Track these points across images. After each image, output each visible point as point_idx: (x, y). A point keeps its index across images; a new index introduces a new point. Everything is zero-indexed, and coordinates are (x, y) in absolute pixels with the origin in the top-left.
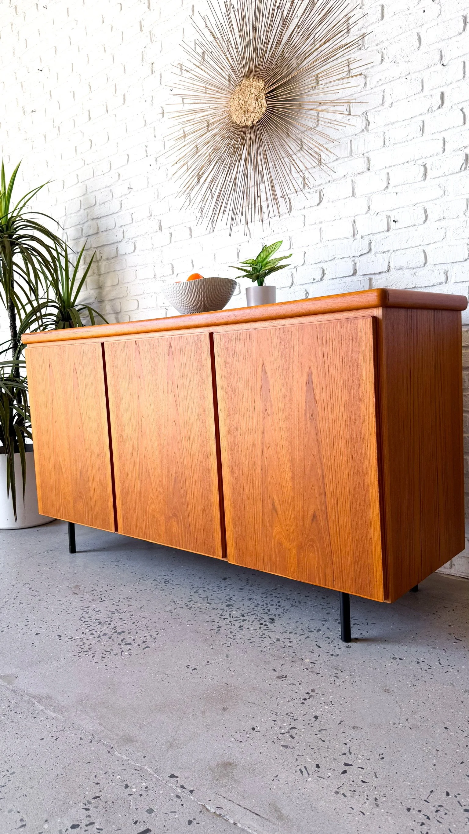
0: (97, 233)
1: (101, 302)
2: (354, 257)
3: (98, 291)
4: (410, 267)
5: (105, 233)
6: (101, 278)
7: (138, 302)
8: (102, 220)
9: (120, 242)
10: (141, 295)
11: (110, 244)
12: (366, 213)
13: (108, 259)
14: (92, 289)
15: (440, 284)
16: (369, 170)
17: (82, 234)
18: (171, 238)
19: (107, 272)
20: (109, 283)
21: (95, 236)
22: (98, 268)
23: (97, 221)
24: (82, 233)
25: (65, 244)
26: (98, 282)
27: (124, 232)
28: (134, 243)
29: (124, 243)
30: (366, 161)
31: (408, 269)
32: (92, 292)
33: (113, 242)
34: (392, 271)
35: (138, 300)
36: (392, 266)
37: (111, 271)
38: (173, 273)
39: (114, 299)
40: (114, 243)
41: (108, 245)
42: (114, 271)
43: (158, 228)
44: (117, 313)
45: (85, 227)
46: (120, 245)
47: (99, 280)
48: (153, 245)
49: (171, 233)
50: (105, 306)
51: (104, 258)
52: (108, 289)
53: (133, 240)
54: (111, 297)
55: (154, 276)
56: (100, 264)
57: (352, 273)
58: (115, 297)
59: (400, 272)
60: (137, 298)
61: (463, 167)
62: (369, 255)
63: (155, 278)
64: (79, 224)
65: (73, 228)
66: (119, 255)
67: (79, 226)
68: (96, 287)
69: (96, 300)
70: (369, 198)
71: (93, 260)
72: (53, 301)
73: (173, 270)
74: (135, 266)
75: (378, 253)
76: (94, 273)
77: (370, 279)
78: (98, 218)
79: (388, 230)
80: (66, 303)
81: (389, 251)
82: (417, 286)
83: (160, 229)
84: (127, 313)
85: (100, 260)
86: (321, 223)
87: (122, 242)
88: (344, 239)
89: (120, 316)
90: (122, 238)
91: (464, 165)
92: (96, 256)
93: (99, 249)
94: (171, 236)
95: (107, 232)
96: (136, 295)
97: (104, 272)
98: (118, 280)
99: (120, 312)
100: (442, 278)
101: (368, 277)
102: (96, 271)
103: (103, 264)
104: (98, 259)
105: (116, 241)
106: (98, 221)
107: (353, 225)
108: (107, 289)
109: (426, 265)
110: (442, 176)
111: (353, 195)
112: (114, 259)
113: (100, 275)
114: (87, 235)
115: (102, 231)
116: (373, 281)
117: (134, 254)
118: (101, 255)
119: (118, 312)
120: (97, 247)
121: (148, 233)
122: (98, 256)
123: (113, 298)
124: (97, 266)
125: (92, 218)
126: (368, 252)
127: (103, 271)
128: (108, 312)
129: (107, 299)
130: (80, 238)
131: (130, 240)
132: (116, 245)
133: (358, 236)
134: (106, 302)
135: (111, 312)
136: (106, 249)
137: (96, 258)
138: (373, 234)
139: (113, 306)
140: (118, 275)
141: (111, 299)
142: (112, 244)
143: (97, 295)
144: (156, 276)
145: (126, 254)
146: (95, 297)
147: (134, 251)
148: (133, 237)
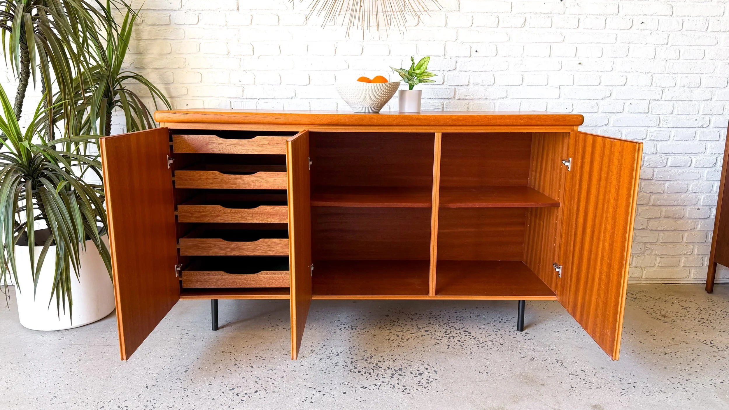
2: (443, 71)
4: (484, 84)
6: (142, 43)
7: (202, 75)
9: (175, 10)
10: (206, 69)
12: (455, 41)
13: (153, 25)
15: (503, 98)
16: (459, 10)
28: (198, 16)
30: (458, 4)
31: (482, 85)
33: (165, 8)
34: (471, 86)
36: (472, 81)
38: (253, 55)
41: (155, 10)
46: (174, 14)
49: (252, 16)
50: (148, 73)
53: (197, 12)
54: (157, 65)
57: (441, 83)
58: (164, 67)
59: (476, 87)
60: (201, 71)
61: (523, 26)
62: (455, 71)
63: (228, 54)
66: (173, 23)
69: (132, 66)
70: (457, 31)
73: (253, 50)
74: (199, 39)
75: (462, 71)
77: (455, 89)
79: (470, 57)
81: (470, 71)
82: (487, 98)
84: (185, 85)
86: (418, 40)
87: (179, 11)
88: (437, 56)
89: (171, 87)
90: (180, 7)
91: (524, 24)
94: (252, 19)
96: (199, 68)
98: (170, 49)
100: (505, 95)
101: (453, 87)
105: (170, 9)
107: (444, 47)
109: (494, 85)
110: (510, 28)
111: (446, 26)
116: (457, 90)
117: (196, 26)
121: (220, 10)
123: (161, 67)
126: (455, 69)
131: (192, 12)
132: (169, 12)
133: (446, 56)
134: (149, 70)
138: (459, 57)
139: (161, 75)
140: (171, 44)
141: (158, 67)
142: (162, 10)
143: (134, 61)
144: (229, 53)
145: (184, 24)
146: (130, 62)
147: (197, 24)
148: (197, 9)
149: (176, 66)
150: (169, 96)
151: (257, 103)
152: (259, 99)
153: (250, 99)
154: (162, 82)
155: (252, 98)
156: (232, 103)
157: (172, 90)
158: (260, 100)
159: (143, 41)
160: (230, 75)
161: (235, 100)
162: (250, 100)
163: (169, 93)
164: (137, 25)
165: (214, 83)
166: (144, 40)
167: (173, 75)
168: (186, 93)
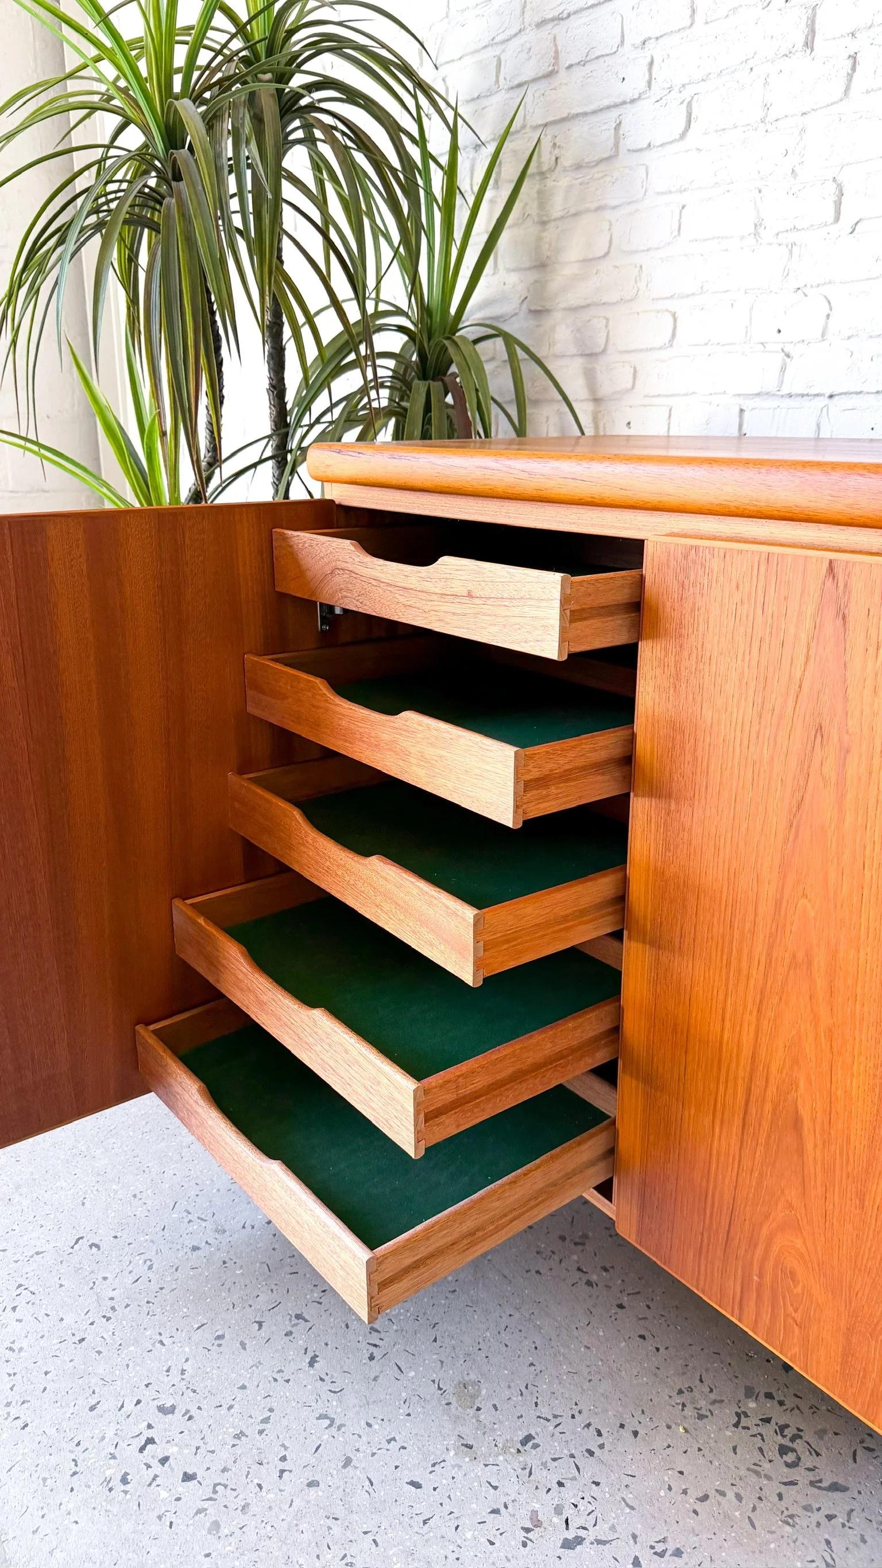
0: (550, 74)
1: (538, 313)
3: (532, 276)
5: (579, 73)
6: (550, 234)
7: (675, 320)
8: (574, 22)
9: (633, 101)
10: (688, 296)
11: (595, 112)
13: (578, 167)
14: (514, 270)
17: (497, 81)
18: (850, 77)
19: (573, 211)
20: (573, 252)
21: (542, 85)
22: (543, 198)
23: (555, 31)
24: (497, 76)
25: (455, 110)
26: (538, 249)
27: (651, 64)
28: (689, 105)
29: (645, 106)
32: (513, 278)
33: (606, 102)
35: (674, 315)
37: (588, 211)
38: (837, 219)
39: (588, 306)
40: (608, 107)
41: (585, 114)
42: (599, 209)
43: (800, 40)
44: (592, 356)
45: (510, 53)
46: (631, 115)
47: (540, 239)
48: (767, 107)
49: (854, 58)
50: (553, 328)
51: (567, 161)
52: (568, 271)
53: (687, 94)
54: (573, 298)
55: (752, 230)
56: (550, 183)
58: (589, 301)
60: (672, 305)
63: (756, 234)
64: (492, 44)
65: (469, 60)
66: (622, 150)
67: (491, 53)
68: (527, 264)
69: (525, 306)
71: (530, 171)
72: (399, 312)
73: (838, 204)
74: (681, 191)
76: (525, 217)
78: (558, 19)
80: (437, 318)
83: (809, 44)
85: (552, 170)
87: (641, 103)
90: (642, 85)
92: (539, 156)
93: (550, 131)
94: (854, 69)
95: (588, 67)
96: (672, 297)
97: (559, 214)
98: (608, 238)
99: (604, 351)
102: (533, 210)
103: (561, 183)
104: (545, 169)
105: (619, 101)
106: (560, 30)
108: (567, 269)
112: (600, 168)
113: (543, 223)
114: (516, 82)
115: (570, 67)
117: (683, 144)
118: (556, 152)
119: (598, 350)
120: (546, 125)
121: (751, 64)
122: (546, 156)
123: (583, 303)
124: (539, 192)
125: (537, 19)
127: (557, 208)
128: (558, 348)
129: (562, 306)
130: (490, 94)
131: (674, 94)
132: (614, 114)
134: (558, 315)
135: (572, 350)
136: (578, 129)
137: (540, 164)
139: (578, 330)
140: (611, 225)
141: (575, 305)
142: (601, 110)
143: (529, 291)
144: (761, 230)
145: (649, 145)
146: (521, 296)
147: (683, 135)
148: (687, 81)
149: (613, 297)
150: (592, 397)
151: (825, 410)
152: (831, 396)
153: (803, 396)
154: (580, 352)
155: (807, 395)
156: (746, 415)
157: (601, 377)
158: (836, 398)
159: (553, 224)
160: (752, 309)
161: (757, 402)
162: (805, 402)
163: (592, 385)
164: (542, 175)
165: (706, 344)
166: (555, 220)
167: (606, 326)
168: (630, 385)
